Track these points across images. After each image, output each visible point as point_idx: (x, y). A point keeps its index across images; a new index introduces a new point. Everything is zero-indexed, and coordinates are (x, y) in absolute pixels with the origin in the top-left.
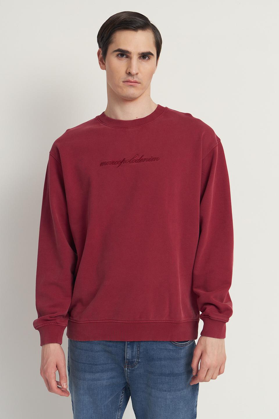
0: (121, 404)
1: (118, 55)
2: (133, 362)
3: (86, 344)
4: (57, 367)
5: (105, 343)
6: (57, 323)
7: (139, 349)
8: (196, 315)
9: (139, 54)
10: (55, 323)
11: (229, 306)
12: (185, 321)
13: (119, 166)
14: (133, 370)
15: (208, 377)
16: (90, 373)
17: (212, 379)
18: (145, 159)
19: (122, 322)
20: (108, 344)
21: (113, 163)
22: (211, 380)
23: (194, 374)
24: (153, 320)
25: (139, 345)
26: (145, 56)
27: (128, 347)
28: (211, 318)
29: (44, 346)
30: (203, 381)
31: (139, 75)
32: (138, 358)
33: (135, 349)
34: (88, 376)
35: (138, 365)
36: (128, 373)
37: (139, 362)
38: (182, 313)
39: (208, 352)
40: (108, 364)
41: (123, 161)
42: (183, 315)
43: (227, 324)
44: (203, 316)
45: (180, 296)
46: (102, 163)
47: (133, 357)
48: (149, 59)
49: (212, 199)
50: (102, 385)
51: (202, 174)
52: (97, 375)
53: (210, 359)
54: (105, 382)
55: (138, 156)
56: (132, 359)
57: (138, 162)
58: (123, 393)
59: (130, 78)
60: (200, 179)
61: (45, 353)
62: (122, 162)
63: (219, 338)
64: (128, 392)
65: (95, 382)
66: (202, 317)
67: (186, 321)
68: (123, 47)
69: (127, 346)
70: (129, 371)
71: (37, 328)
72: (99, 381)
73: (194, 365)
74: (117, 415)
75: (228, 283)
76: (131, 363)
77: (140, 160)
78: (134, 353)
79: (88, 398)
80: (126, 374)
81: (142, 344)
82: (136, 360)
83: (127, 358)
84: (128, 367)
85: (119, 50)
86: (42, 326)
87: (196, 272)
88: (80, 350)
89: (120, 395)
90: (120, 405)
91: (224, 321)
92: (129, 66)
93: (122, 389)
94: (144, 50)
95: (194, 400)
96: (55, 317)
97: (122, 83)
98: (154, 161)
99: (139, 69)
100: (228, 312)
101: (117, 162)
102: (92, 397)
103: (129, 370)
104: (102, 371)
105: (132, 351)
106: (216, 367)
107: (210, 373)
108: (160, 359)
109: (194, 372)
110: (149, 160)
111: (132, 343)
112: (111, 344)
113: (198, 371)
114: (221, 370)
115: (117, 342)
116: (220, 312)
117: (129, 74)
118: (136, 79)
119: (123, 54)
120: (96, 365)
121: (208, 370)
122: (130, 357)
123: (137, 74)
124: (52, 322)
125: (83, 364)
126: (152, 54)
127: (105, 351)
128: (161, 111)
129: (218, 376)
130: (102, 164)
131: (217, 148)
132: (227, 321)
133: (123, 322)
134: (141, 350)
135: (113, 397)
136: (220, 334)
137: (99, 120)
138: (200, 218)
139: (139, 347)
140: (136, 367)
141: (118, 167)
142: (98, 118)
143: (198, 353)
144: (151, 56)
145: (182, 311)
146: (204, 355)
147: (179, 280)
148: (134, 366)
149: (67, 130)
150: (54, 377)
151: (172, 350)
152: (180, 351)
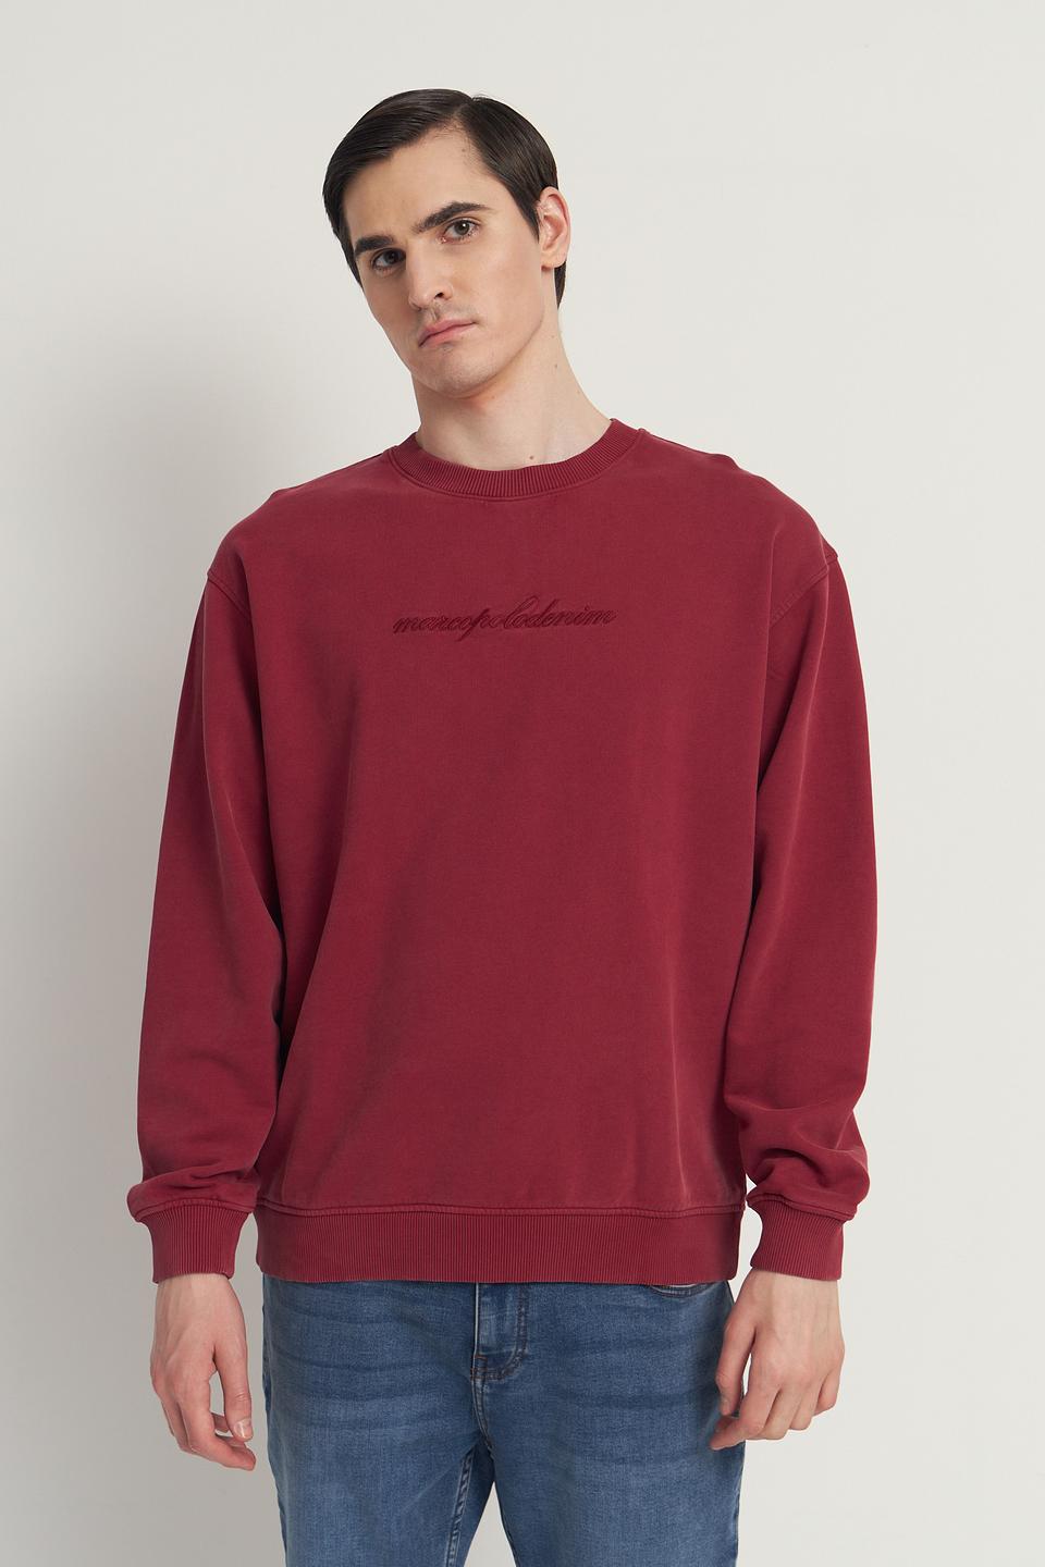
0: (459, 1512)
2: (502, 1358)
3: (330, 1293)
4: (214, 1360)
5: (398, 1288)
6: (219, 1200)
7: (523, 1310)
8: (734, 1189)
10: (211, 1199)
11: (856, 1159)
12: (692, 1213)
13: (464, 636)
14: (505, 1387)
15: (777, 1422)
16: (347, 1400)
17: (791, 1428)
18: (562, 615)
19: (462, 1210)
20: (411, 1291)
21: (446, 624)
22: (790, 1434)
23: (727, 1408)
24: (577, 1205)
25: (523, 1296)
27: (485, 1304)
28: (791, 1204)
29: (167, 1282)
30: (758, 1437)
32: (523, 1342)
33: (511, 1310)
34: (338, 1411)
35: (521, 1368)
36: (486, 1398)
37: (524, 1357)
38: (683, 1180)
39: (778, 1328)
40: (410, 1365)
41: (481, 617)
42: (685, 1190)
43: (847, 1226)
44: (762, 1198)
45: (677, 1119)
46: (401, 623)
47: (503, 1339)
49: (803, 770)
50: (389, 1442)
51: (770, 678)
52: (372, 1408)
53: (785, 1356)
54: (399, 1434)
55: (534, 605)
56: (500, 1347)
57: (534, 624)
58: (465, 1472)
60: (762, 696)
61: (171, 1307)
62: (476, 622)
63: (819, 1278)
64: (484, 1469)
65: (366, 1433)
66: (758, 1199)
67: (698, 1212)
69: (480, 1298)
70: (488, 1391)
71: (142, 1215)
72: (378, 1430)
73: (727, 1377)
74: (446, 1553)
75: (853, 1079)
76: (495, 1360)
77: (545, 619)
78: (507, 1323)
79: (337, 1492)
80: (479, 1403)
81: (535, 1290)
82: (513, 1350)
83: (483, 1341)
84: (484, 1374)
86: (161, 1208)
87: (738, 1037)
88: (307, 1317)
89: (457, 1478)
90: (457, 1517)
91: (836, 1216)
93: (462, 1456)
95: (730, 1492)
96: (210, 1177)
98: (594, 623)
100: (853, 1183)
101: (458, 619)
102: (353, 1488)
103: (490, 1385)
104: (390, 1393)
105: (499, 1318)
106: (809, 1385)
107: (786, 1406)
108: (603, 1346)
109: (725, 1400)
110: (578, 619)
111: (498, 1289)
112: (421, 1292)
113: (740, 1398)
114: (827, 1396)
115: (442, 1285)
116: (825, 1184)
120: (368, 1369)
121: (779, 1393)
122: (494, 1339)
124: (199, 1193)
125: (319, 1368)
127: (401, 1318)
128: (622, 442)
129: (814, 1418)
130: (401, 626)
131: (827, 583)
132: (851, 1217)
133: (466, 1210)
134: (534, 1314)
135: (431, 1485)
136: (822, 1262)
137: (394, 463)
138: (756, 839)
139: (523, 1302)
140: (515, 1376)
141: (460, 640)
142: (391, 456)
143: (740, 1331)
145: (682, 1175)
146: (762, 1338)
147: (674, 1060)
148: (508, 1372)
149: (275, 495)
150: (206, 1399)
151: (647, 1310)
152: (675, 1312)
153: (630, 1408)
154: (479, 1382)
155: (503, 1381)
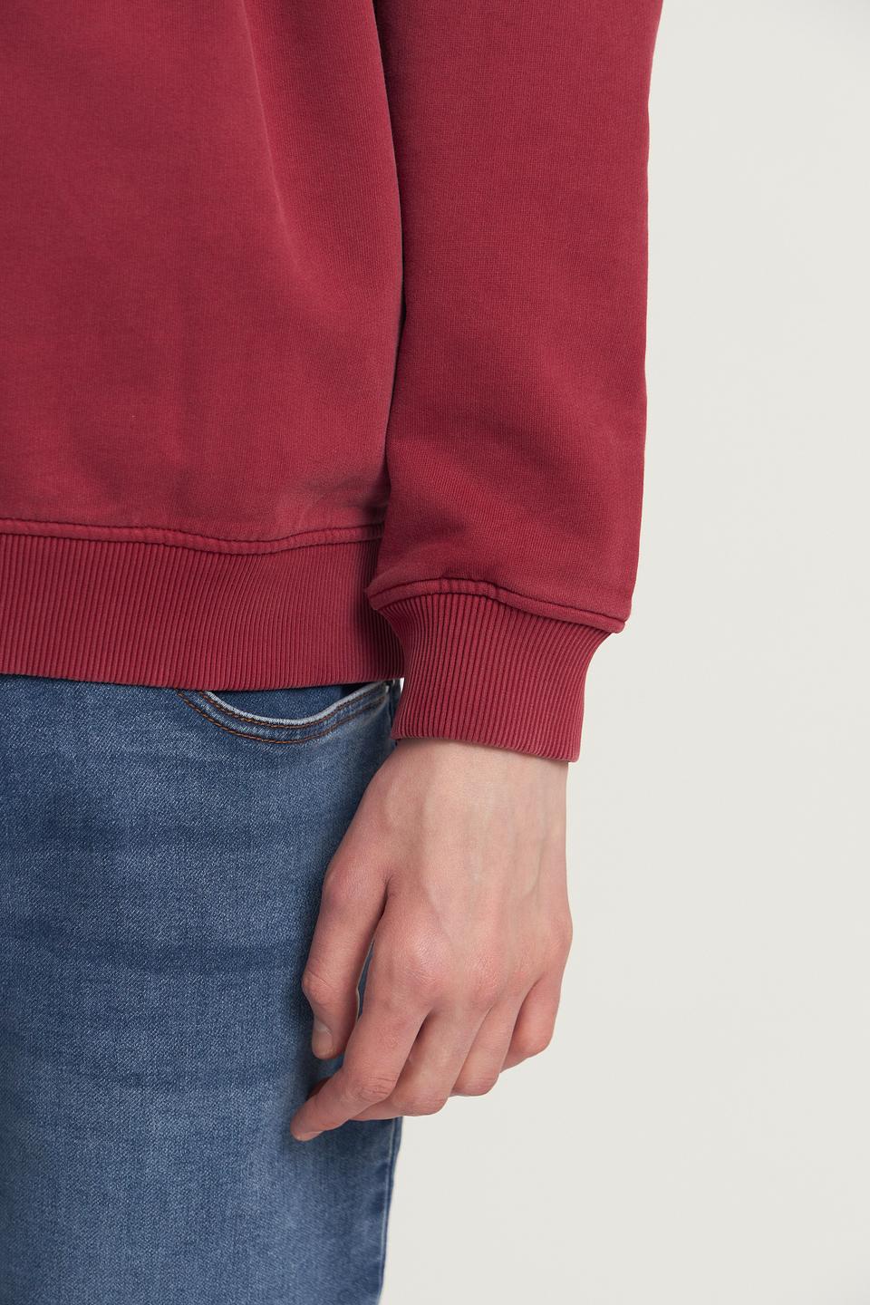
15: (426, 1079)
17: (458, 1089)
22: (455, 1102)
73: (326, 983)
106: (493, 1005)
107: (443, 1049)
109: (324, 1029)
113: (351, 1022)
114: (532, 1029)
121: (427, 1021)
129: (506, 1076)
151: (203, 765)
152: (261, 774)
153: (159, 971)
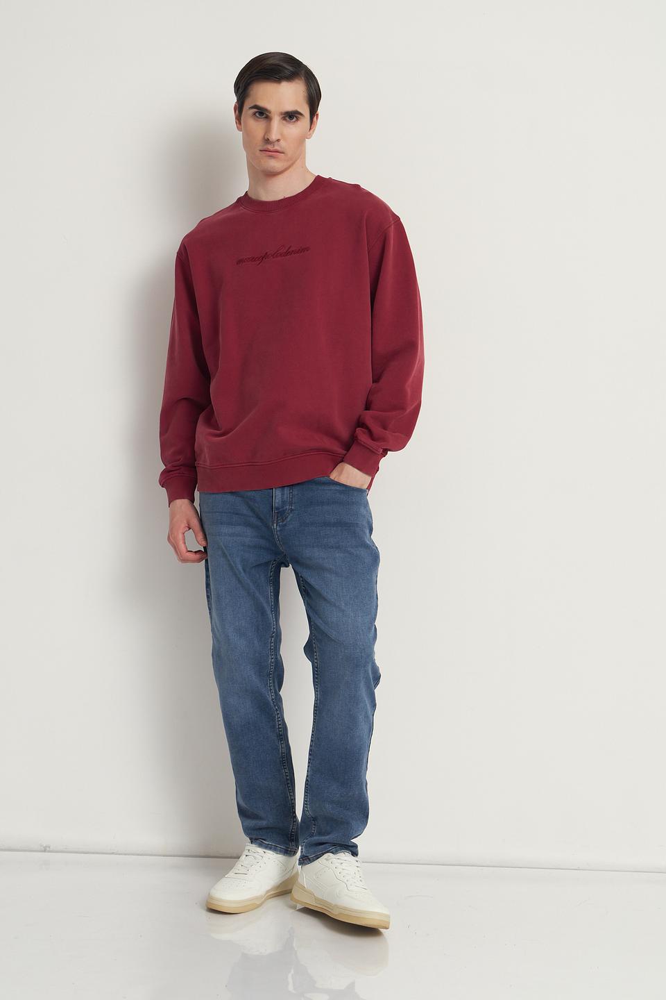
1: (255, 114)
2: (284, 512)
7: (291, 491)
9: (281, 114)
13: (259, 263)
14: (285, 525)
18: (293, 251)
21: (253, 259)
26: (291, 116)
31: (282, 142)
32: (291, 504)
33: (286, 491)
35: (291, 515)
37: (292, 510)
41: (265, 256)
47: (284, 502)
48: (297, 120)
55: (284, 248)
56: (283, 507)
57: (283, 256)
59: (270, 147)
62: (263, 258)
68: (262, 104)
70: (279, 529)
76: (281, 513)
77: (287, 253)
78: (285, 496)
80: (276, 535)
82: (288, 507)
83: (277, 505)
84: (277, 521)
85: (256, 107)
86: (165, 480)
92: (268, 130)
94: (290, 107)
97: (258, 151)
98: (303, 252)
99: (282, 134)
101: (258, 257)
103: (280, 526)
105: (282, 494)
110: (298, 252)
117: (267, 141)
118: (277, 148)
119: (262, 113)
122: (280, 503)
123: (278, 140)
126: (301, 114)
130: (240, 261)
134: (295, 493)
137: (239, 201)
139: (291, 488)
140: (289, 519)
141: (258, 265)
144: (299, 116)
148: (286, 518)
153: (333, 527)
154: (275, 525)
155: (285, 523)
